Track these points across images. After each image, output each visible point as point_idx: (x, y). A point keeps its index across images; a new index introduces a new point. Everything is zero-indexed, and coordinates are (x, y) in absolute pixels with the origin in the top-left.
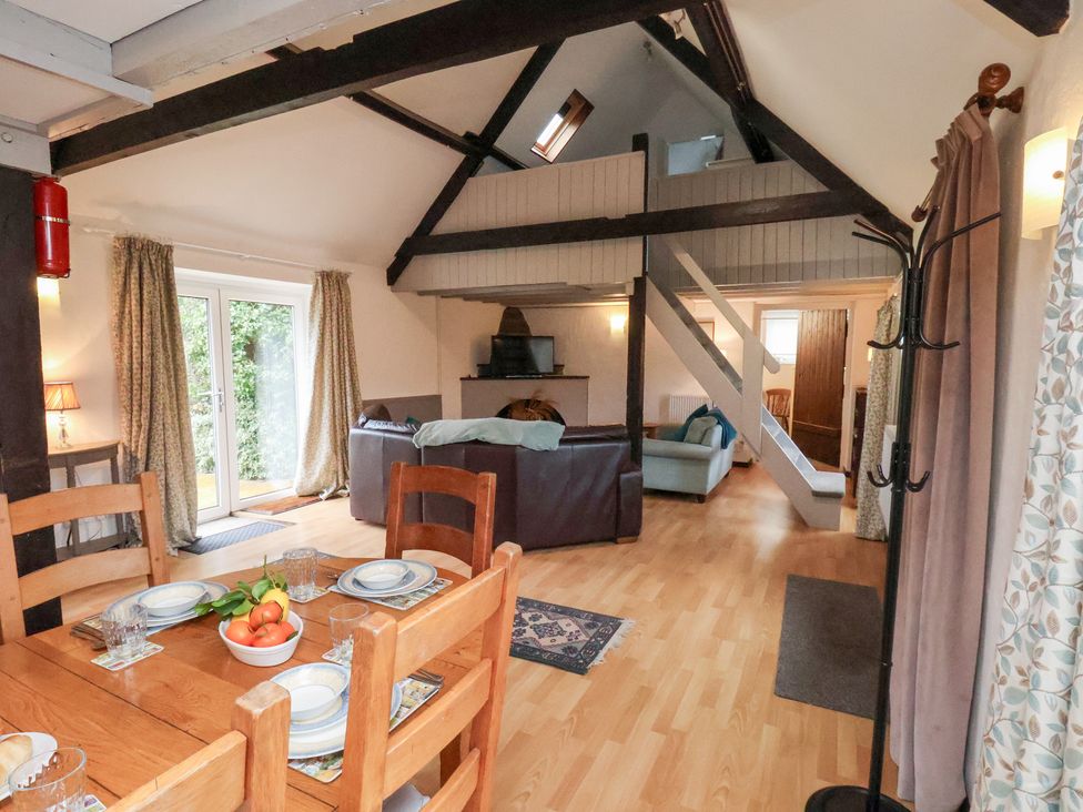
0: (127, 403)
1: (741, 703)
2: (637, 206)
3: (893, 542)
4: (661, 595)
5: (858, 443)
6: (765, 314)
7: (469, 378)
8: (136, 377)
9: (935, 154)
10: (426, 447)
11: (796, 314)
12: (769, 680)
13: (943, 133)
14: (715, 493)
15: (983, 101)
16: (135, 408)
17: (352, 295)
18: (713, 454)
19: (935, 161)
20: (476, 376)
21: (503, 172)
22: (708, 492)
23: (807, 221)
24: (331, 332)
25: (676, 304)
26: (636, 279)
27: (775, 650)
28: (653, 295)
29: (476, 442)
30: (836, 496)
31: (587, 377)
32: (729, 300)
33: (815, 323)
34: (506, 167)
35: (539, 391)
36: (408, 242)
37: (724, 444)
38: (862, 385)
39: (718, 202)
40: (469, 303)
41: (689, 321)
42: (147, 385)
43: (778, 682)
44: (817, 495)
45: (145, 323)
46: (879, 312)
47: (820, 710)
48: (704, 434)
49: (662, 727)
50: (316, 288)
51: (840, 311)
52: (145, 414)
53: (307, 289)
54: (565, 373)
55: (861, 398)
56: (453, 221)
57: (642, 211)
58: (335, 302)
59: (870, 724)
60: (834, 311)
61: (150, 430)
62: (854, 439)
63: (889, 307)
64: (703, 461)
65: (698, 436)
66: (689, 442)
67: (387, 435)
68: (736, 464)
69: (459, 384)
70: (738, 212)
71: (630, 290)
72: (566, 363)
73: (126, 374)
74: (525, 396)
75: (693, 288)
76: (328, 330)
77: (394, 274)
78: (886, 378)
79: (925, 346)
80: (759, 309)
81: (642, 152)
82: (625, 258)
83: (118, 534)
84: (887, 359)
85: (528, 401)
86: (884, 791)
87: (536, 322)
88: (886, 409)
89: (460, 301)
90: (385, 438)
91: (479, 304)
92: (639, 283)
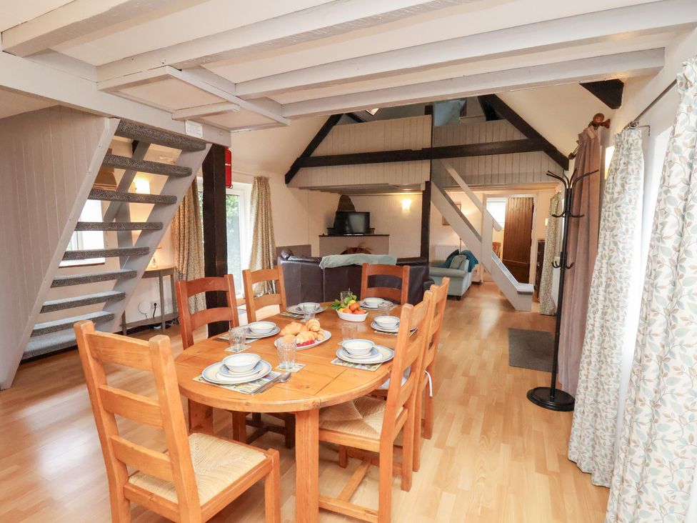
0: (177, 246)
1: (496, 368)
2: (427, 144)
3: (558, 316)
4: (450, 335)
5: (539, 269)
6: (488, 200)
7: (323, 236)
8: (182, 233)
9: (578, 139)
10: (326, 269)
11: (505, 200)
12: (506, 362)
13: (581, 131)
14: (466, 295)
15: (594, 124)
16: (182, 249)
17: (271, 190)
18: (465, 274)
19: (578, 142)
20: (327, 234)
21: (352, 123)
22: (463, 293)
23: (515, 154)
24: (262, 210)
25: (445, 195)
26: (426, 182)
27: (507, 352)
28: (434, 189)
29: (354, 265)
30: (530, 293)
31: (388, 235)
32: (474, 192)
33: (515, 205)
34: (353, 120)
35: (363, 243)
36: (298, 160)
37: (470, 270)
38: (542, 237)
39: (467, 144)
40: (323, 193)
41: (452, 203)
42: (187, 237)
43: (510, 362)
44: (520, 293)
45: (186, 206)
46: (551, 200)
47: (529, 370)
48: (460, 264)
49: (465, 374)
50: (254, 186)
51: (529, 198)
52: (186, 252)
53: (250, 186)
54: (375, 233)
55: (541, 245)
56: (322, 150)
57: (430, 147)
58: (263, 194)
59: (550, 374)
60: (526, 198)
61: (188, 260)
62: (537, 267)
63: (556, 197)
64: (461, 278)
65: (457, 266)
66: (452, 268)
67: (304, 263)
68: (473, 283)
69: (318, 238)
70: (482, 148)
71: (423, 188)
72: (375, 227)
73: (177, 231)
74: (354, 246)
75: (455, 186)
76: (260, 208)
77: (289, 178)
78: (555, 234)
79: (574, 217)
80: (485, 197)
81: (430, 116)
82: (421, 171)
83: (174, 313)
84: (556, 224)
85: (356, 248)
86: (557, 387)
87: (359, 203)
88: (555, 249)
89: (319, 192)
90: (302, 266)
91: (328, 194)
92: (428, 184)
